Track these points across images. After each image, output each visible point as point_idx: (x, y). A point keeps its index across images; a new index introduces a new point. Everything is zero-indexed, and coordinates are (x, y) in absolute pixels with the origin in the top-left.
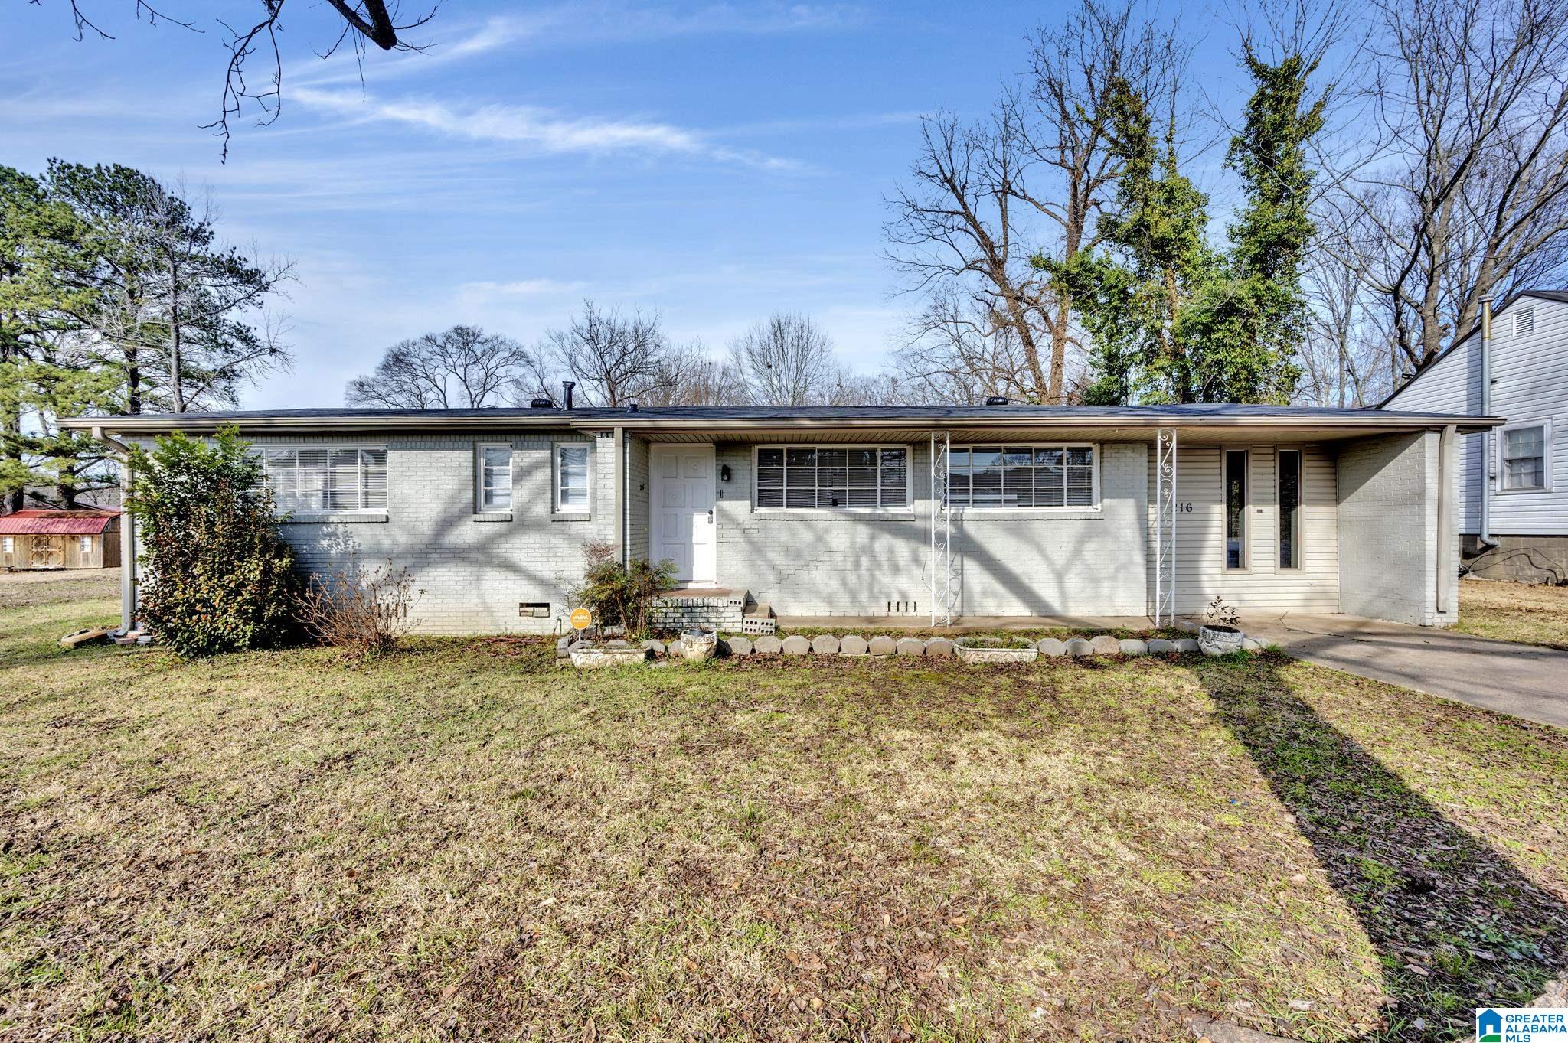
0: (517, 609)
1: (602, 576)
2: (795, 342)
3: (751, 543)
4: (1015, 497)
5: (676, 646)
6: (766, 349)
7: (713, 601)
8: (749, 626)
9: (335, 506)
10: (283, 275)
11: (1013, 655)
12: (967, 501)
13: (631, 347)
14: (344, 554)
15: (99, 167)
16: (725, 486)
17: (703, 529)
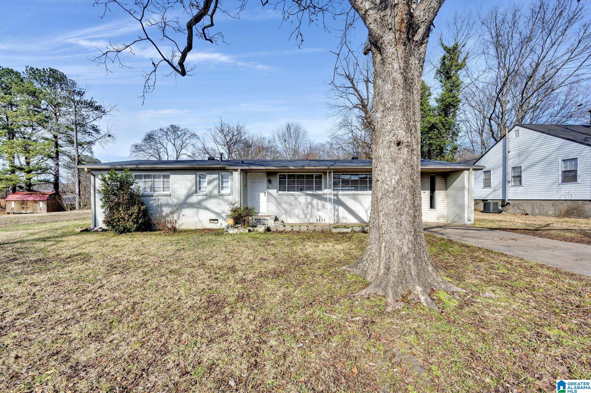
0: (209, 221)
1: (234, 211)
2: (295, 132)
3: (277, 202)
4: (354, 188)
5: (255, 229)
6: (284, 135)
7: (266, 218)
8: (276, 225)
9: (154, 191)
10: (113, 109)
11: (345, 230)
12: (340, 190)
13: (235, 134)
14: (158, 205)
15: (44, 69)
16: (270, 186)
17: (263, 198)
